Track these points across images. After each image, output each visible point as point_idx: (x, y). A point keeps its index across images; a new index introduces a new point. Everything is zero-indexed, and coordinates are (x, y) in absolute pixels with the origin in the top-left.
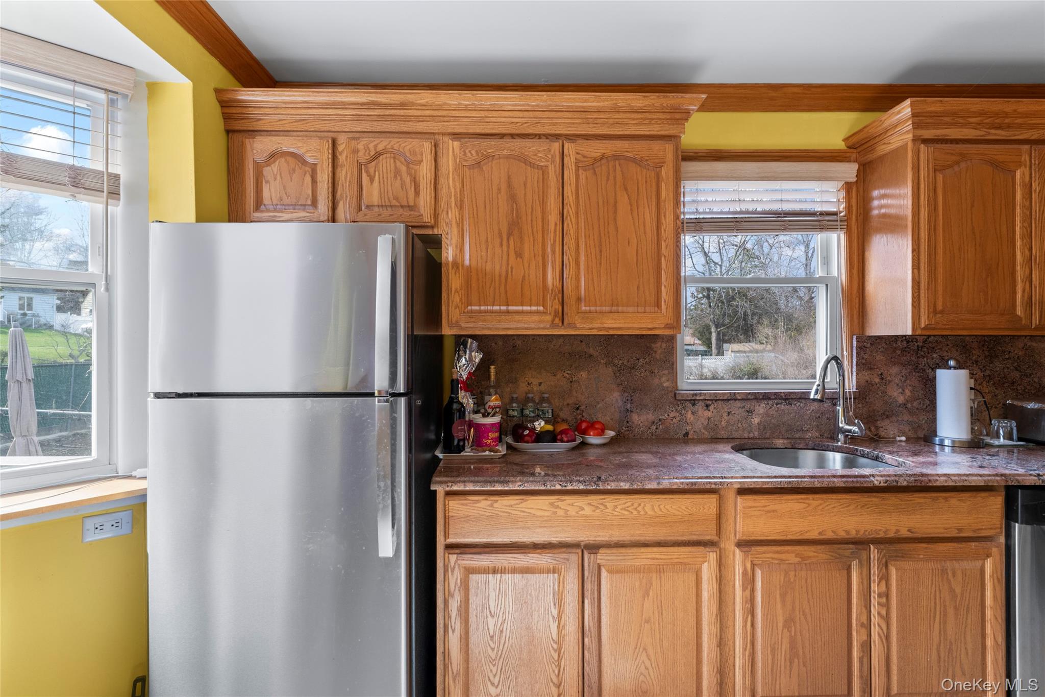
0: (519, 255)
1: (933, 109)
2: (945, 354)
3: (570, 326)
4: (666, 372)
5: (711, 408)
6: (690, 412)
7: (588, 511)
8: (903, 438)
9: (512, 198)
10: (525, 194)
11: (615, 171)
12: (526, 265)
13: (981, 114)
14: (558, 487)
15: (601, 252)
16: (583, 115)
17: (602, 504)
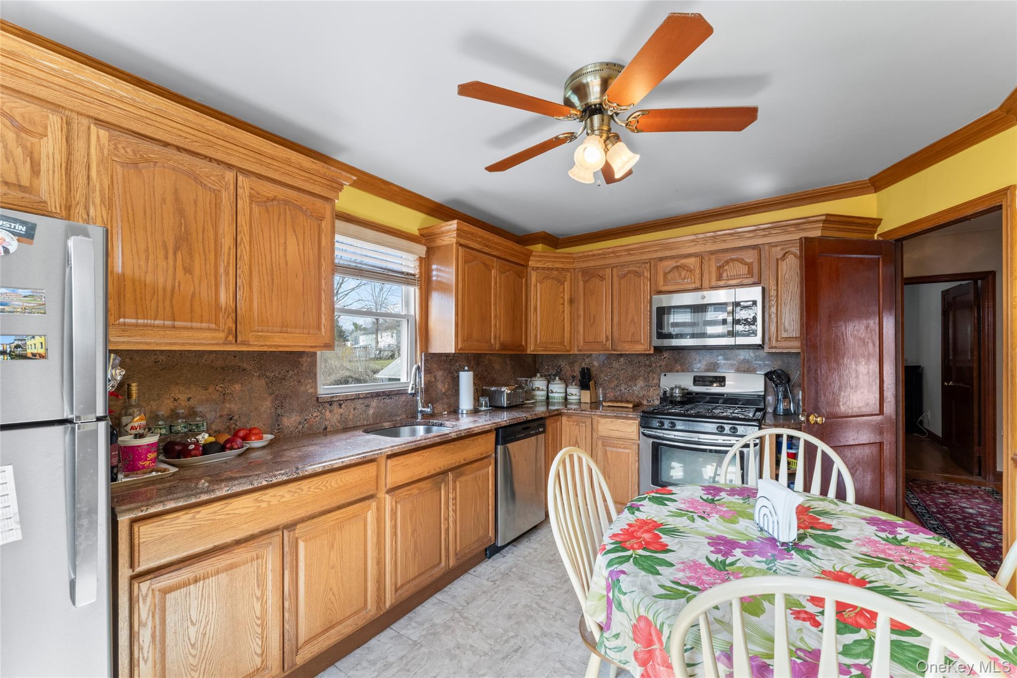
0: (188, 271)
1: (465, 229)
2: (461, 363)
3: (243, 343)
4: (311, 381)
5: (343, 406)
6: (328, 411)
7: (288, 497)
8: (446, 413)
9: (181, 212)
10: (196, 212)
11: (285, 213)
12: (196, 281)
13: (481, 237)
14: (265, 483)
15: (273, 280)
16: (258, 156)
17: (299, 488)
